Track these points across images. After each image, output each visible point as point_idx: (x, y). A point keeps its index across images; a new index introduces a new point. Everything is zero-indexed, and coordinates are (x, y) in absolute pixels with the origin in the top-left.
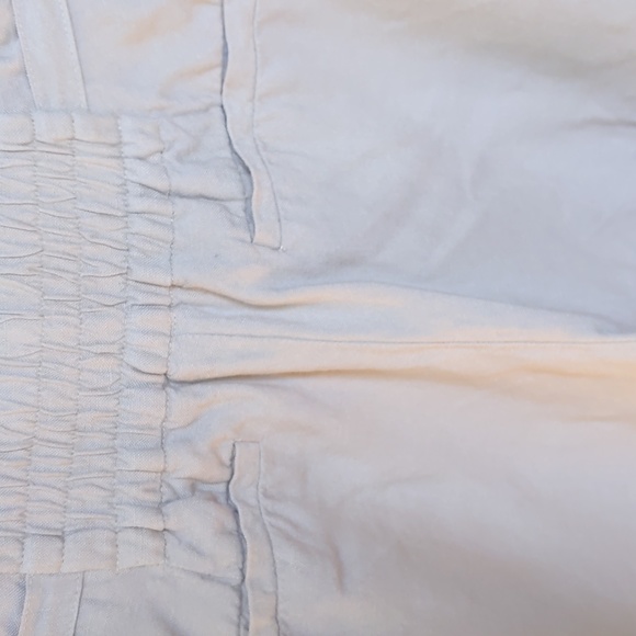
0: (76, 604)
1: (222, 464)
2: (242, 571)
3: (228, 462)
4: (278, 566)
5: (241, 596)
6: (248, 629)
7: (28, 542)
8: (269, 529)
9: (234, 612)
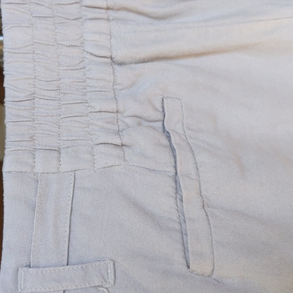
0: (71, 190)
1: (156, 110)
2: (175, 167)
3: (161, 109)
4: (198, 165)
5: (176, 182)
6: (182, 201)
7: (37, 153)
8: (192, 146)
9: (172, 191)
